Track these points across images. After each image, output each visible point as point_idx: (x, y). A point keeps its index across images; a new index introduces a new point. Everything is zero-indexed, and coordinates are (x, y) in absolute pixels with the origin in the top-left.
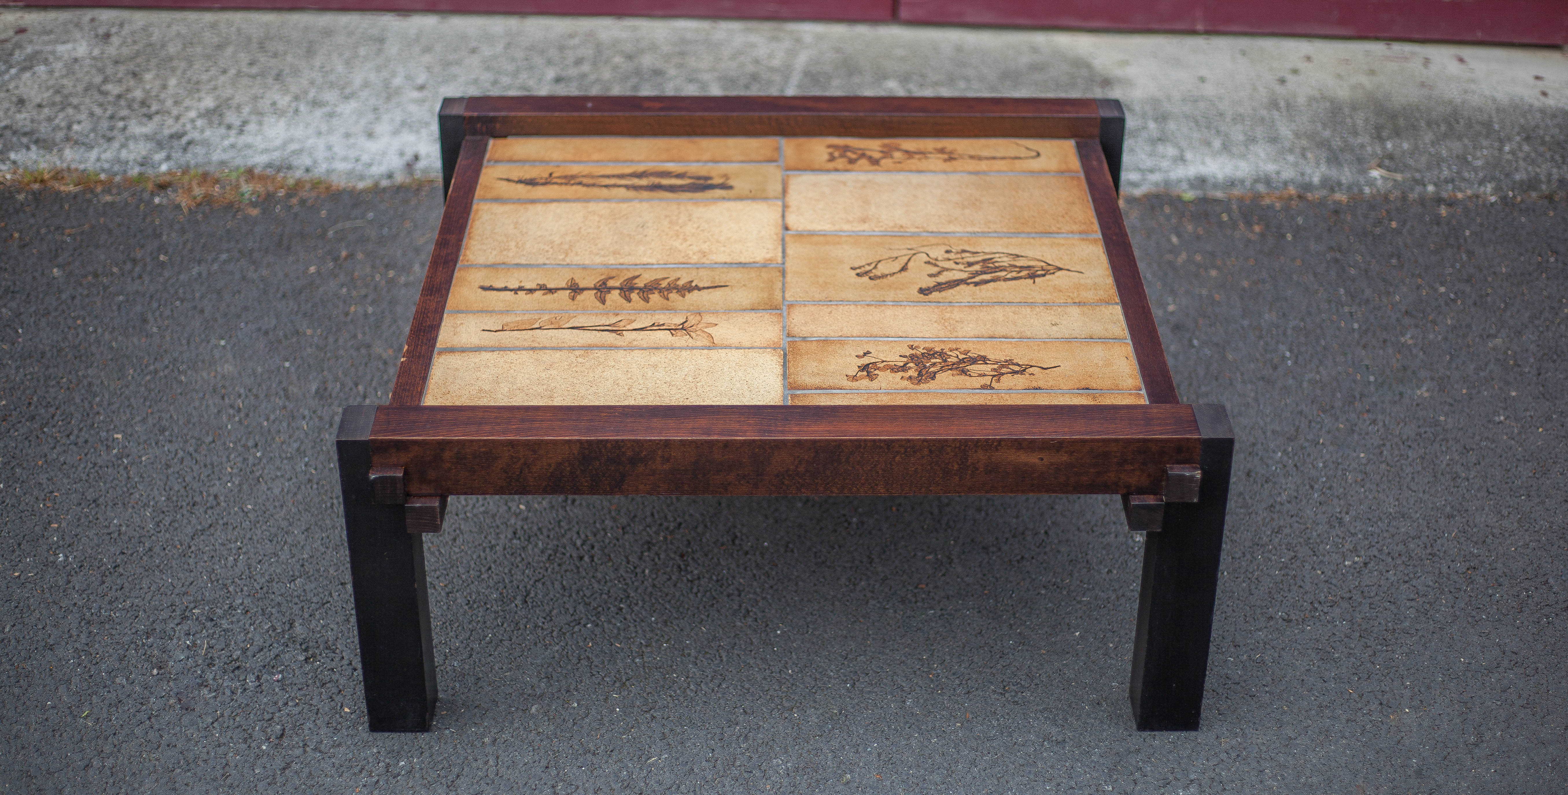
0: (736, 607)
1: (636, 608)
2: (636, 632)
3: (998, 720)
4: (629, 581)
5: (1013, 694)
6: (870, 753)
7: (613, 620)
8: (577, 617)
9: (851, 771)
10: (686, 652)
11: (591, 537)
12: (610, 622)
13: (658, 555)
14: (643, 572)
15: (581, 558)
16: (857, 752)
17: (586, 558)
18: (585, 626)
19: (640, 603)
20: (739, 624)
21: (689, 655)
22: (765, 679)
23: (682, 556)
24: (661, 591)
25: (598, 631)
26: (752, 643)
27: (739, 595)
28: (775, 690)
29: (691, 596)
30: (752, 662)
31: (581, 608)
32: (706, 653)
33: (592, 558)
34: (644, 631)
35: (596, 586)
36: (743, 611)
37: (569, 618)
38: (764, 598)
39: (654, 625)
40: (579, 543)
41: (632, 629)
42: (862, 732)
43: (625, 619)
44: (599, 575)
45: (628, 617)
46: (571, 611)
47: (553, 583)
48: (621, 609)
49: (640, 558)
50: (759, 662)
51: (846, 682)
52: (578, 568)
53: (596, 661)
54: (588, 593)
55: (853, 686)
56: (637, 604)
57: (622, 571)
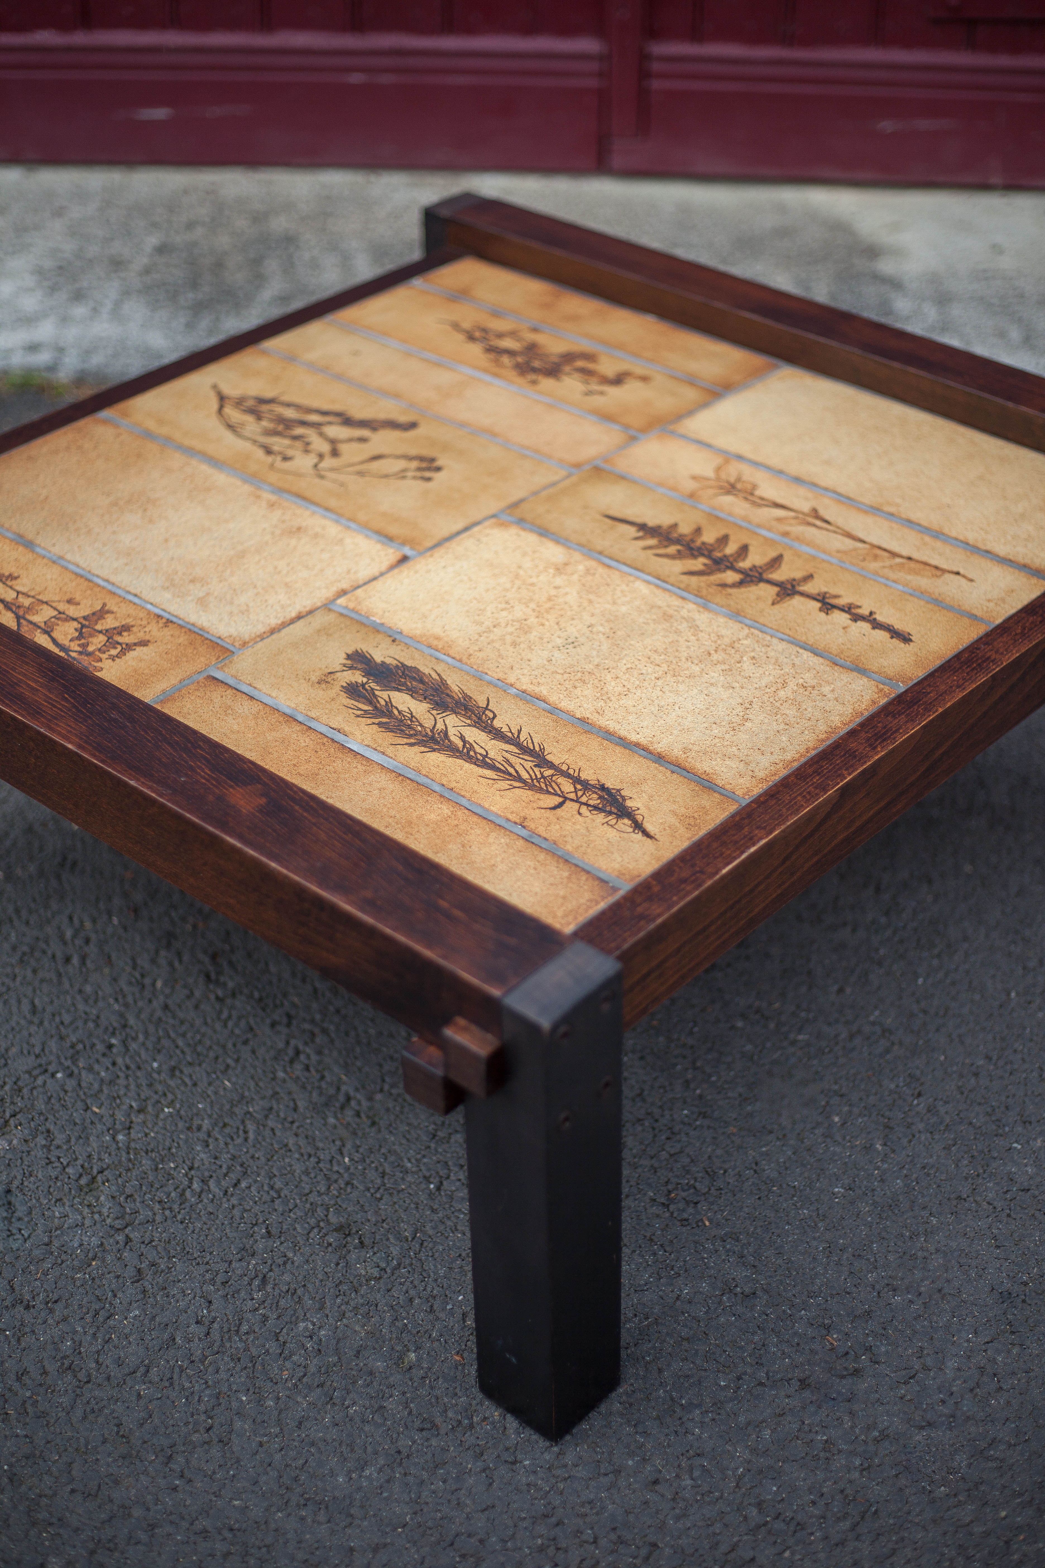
0: (281, 1045)
1: (133, 1046)
2: (127, 1087)
3: (655, 1254)
4: (130, 999)
5: (681, 1205)
6: (451, 1313)
7: (96, 1067)
8: (43, 1061)
9: (418, 1348)
10: (196, 1122)
11: (88, 925)
12: (90, 1069)
13: (179, 955)
14: (154, 984)
15: (68, 960)
16: (432, 1310)
17: (75, 960)
18: (53, 1075)
19: (141, 1037)
20: (281, 1074)
21: (199, 1128)
22: (306, 1172)
23: (214, 957)
24: (174, 1017)
25: (71, 1084)
26: (295, 1109)
27: (289, 1025)
28: (320, 1194)
29: (218, 1026)
30: (291, 1141)
31: (53, 1045)
32: (225, 1125)
33: (83, 959)
34: (138, 1086)
35: (81, 1007)
36: (291, 1052)
37: (31, 1061)
38: (325, 1031)
39: (155, 1076)
40: (69, 934)
41: (122, 1081)
42: (442, 1273)
43: (114, 1064)
44: (88, 989)
45: (120, 1061)
46: (37, 1050)
47: (19, 1002)
48: (110, 1046)
49: (153, 961)
50: (302, 1142)
51: (427, 1180)
52: (60, 975)
53: (60, 1138)
54: (67, 1019)
55: (438, 1189)
56: (135, 1039)
57: (123, 984)
